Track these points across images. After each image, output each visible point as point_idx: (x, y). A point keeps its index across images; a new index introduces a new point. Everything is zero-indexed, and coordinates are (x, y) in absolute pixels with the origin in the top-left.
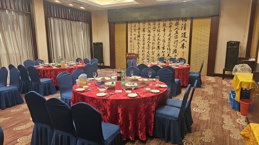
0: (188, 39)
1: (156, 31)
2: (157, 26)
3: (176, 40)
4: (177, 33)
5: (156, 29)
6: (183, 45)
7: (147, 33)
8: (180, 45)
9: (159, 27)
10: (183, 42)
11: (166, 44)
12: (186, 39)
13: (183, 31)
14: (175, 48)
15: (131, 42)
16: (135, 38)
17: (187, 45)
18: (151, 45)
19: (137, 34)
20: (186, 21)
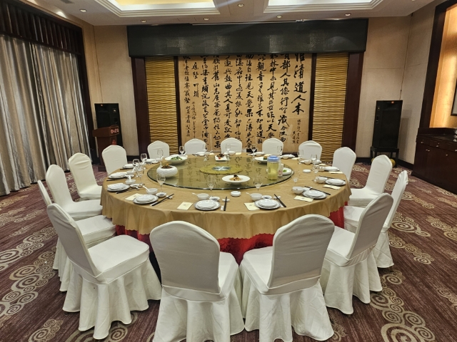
0: (307, 96)
1: (243, 79)
2: (244, 67)
3: (284, 96)
4: (286, 83)
7: (223, 83)
8: (292, 107)
9: (249, 70)
11: (265, 104)
12: (303, 96)
13: (298, 80)
16: (196, 94)
17: (305, 106)
18: (233, 107)
19: (202, 84)
20: (302, 59)
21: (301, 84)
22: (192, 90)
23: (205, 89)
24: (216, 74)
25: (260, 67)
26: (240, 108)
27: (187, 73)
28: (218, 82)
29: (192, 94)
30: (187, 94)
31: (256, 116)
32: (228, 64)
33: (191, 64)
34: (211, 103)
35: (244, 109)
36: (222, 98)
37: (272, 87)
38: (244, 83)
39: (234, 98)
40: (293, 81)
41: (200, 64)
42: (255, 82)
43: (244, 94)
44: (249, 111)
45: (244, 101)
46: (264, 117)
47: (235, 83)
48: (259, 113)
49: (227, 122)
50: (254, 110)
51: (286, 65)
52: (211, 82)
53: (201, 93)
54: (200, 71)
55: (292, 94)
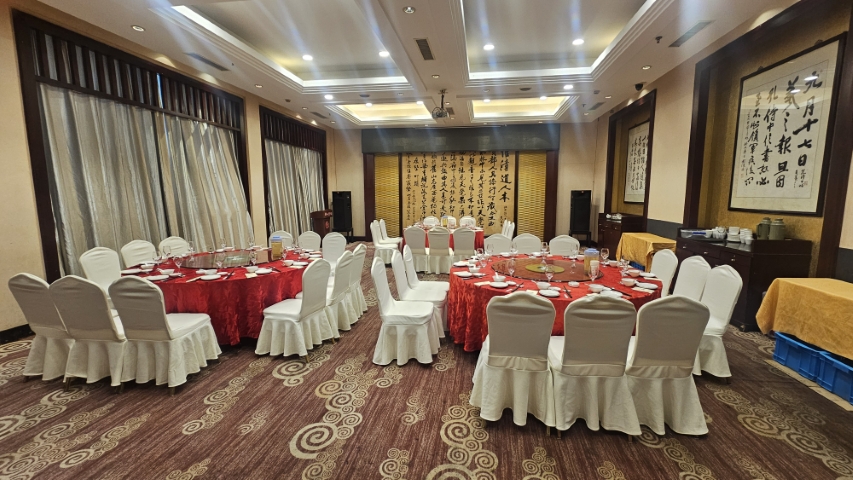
0: (512, 186)
1: (457, 171)
3: (492, 186)
4: (493, 174)
7: (439, 174)
8: (499, 195)
9: (462, 164)
10: (505, 190)
11: (476, 193)
12: (508, 186)
13: (504, 173)
14: (490, 201)
16: (416, 184)
17: (510, 195)
18: (448, 195)
19: (421, 175)
20: (507, 156)
21: (506, 176)
22: (413, 180)
23: (424, 179)
24: (434, 167)
25: (472, 161)
26: (454, 196)
27: (409, 166)
28: (435, 174)
29: (412, 183)
30: (408, 184)
31: (468, 203)
32: (444, 159)
33: (412, 159)
34: (429, 191)
35: (457, 196)
36: (439, 187)
37: (481, 178)
38: (458, 174)
39: (448, 188)
40: (499, 173)
41: (420, 159)
42: (467, 174)
43: (458, 183)
44: (462, 198)
45: (457, 191)
46: (475, 203)
47: (450, 175)
48: (471, 200)
49: (443, 208)
50: (466, 198)
51: (493, 160)
52: (429, 174)
53: (420, 183)
54: (421, 164)
55: (499, 185)
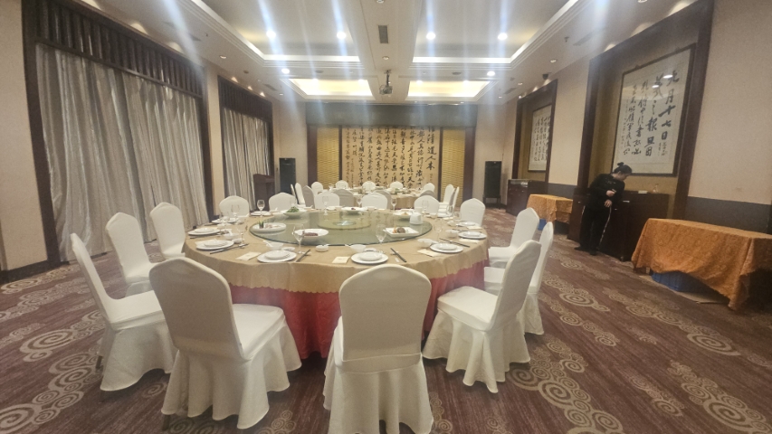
0: (437, 157)
1: (390, 143)
2: (391, 135)
3: (420, 156)
4: (421, 147)
5: (391, 140)
6: (430, 164)
7: (374, 145)
8: (426, 165)
9: (395, 136)
10: (431, 160)
11: (406, 162)
12: (434, 156)
13: (431, 145)
14: (418, 169)
15: (348, 157)
16: (355, 153)
17: (435, 164)
18: (382, 163)
19: (359, 146)
20: (433, 130)
21: (432, 148)
22: (352, 149)
23: (362, 149)
24: (370, 139)
25: (403, 134)
26: (388, 164)
27: (348, 137)
28: (371, 145)
29: (351, 152)
30: (348, 153)
31: (399, 171)
32: (379, 132)
33: (351, 131)
34: (366, 160)
35: (390, 165)
36: (374, 156)
37: (411, 149)
38: (391, 146)
41: (358, 131)
42: (399, 145)
43: (391, 154)
44: (394, 166)
45: (391, 159)
46: (405, 171)
47: (384, 146)
48: (402, 168)
49: (378, 174)
50: (398, 166)
51: (421, 134)
52: (366, 145)
53: (358, 152)
54: (358, 136)
55: (426, 155)
